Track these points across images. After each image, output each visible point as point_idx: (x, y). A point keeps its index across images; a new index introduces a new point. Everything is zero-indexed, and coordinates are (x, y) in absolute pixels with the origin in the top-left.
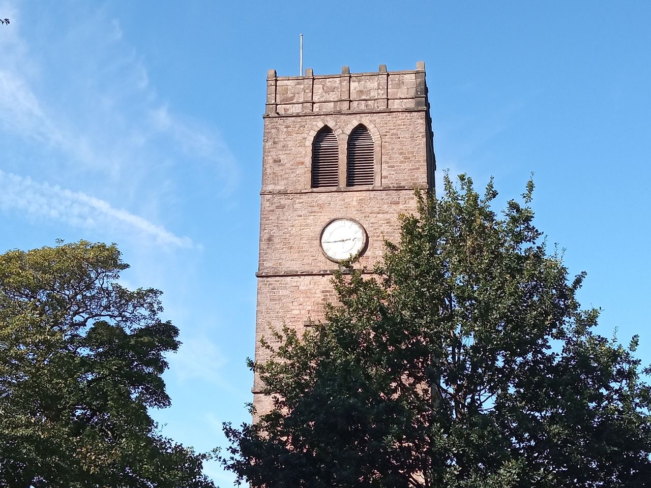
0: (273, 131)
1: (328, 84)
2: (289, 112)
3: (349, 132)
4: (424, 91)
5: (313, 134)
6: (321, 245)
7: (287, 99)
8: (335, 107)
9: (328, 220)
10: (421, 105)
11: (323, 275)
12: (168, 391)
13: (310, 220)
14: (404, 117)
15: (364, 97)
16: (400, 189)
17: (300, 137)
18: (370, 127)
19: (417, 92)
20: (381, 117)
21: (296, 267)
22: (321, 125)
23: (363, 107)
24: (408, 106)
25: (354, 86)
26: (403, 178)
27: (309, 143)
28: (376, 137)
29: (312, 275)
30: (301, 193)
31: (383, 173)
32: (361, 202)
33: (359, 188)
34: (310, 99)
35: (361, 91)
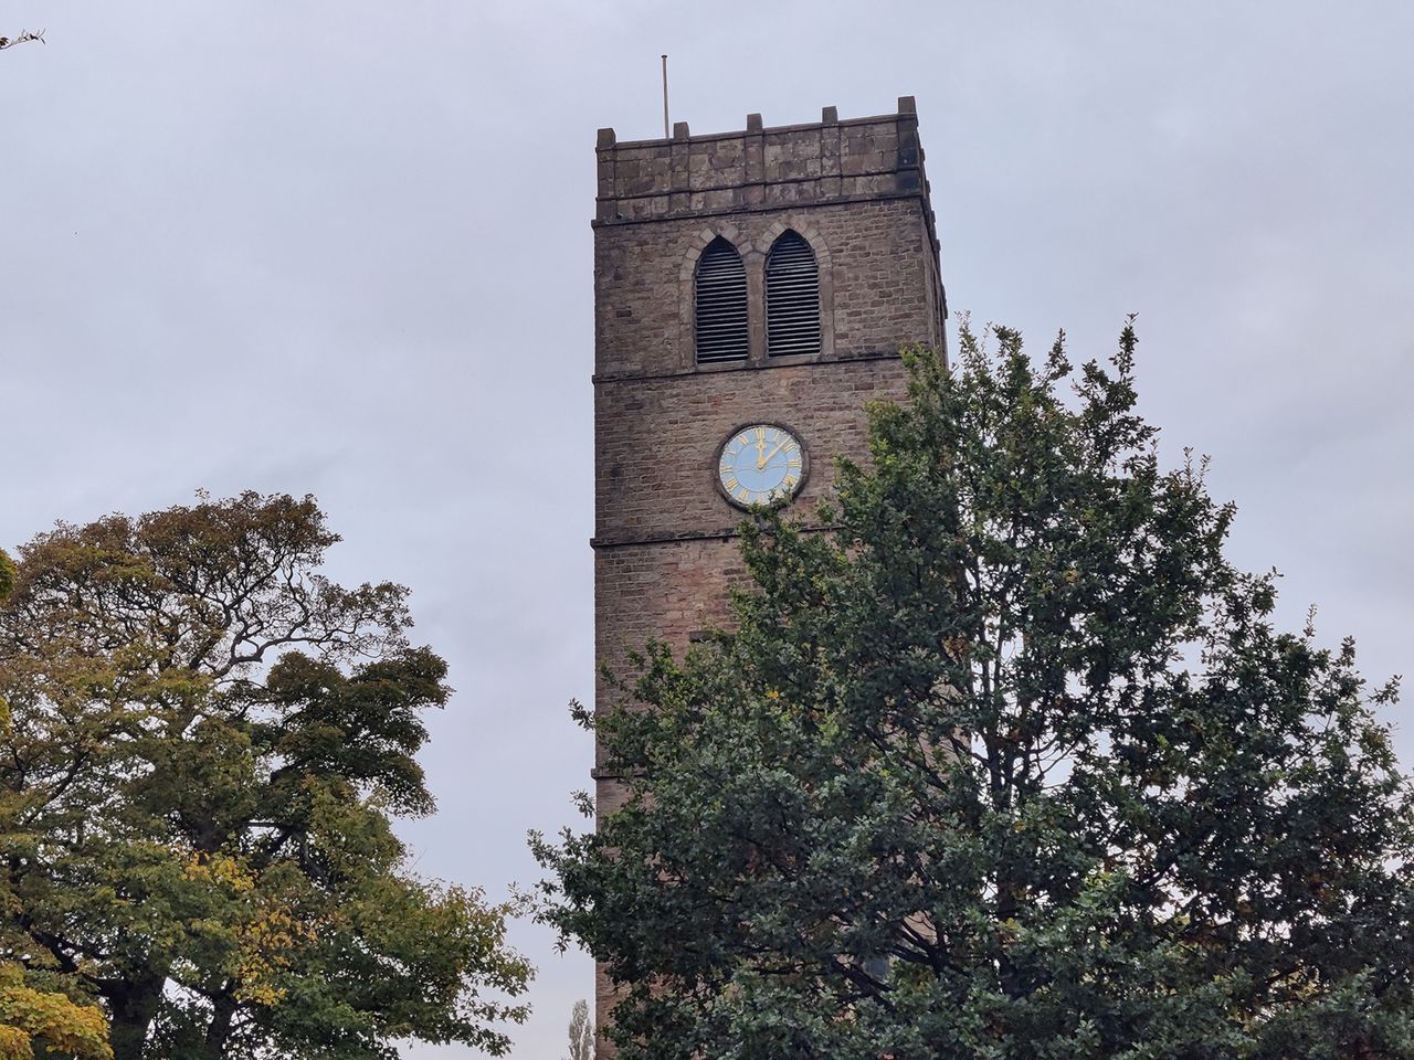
0: (614, 253)
1: (721, 153)
2: (645, 214)
3: (765, 248)
5: (694, 254)
6: (716, 480)
7: (638, 188)
8: (736, 198)
9: (732, 428)
10: (910, 186)
11: (725, 539)
12: (429, 784)
13: (695, 429)
14: (876, 213)
15: (793, 175)
16: (872, 358)
17: (667, 263)
18: (810, 236)
19: (900, 158)
20: (830, 214)
21: (670, 523)
22: (709, 236)
23: (792, 195)
24: (884, 189)
25: (772, 152)
26: (879, 336)
27: (686, 274)
28: (822, 255)
29: (702, 538)
30: (674, 377)
31: (839, 328)
32: (795, 388)
33: (792, 360)
34: (683, 185)
35: (788, 163)
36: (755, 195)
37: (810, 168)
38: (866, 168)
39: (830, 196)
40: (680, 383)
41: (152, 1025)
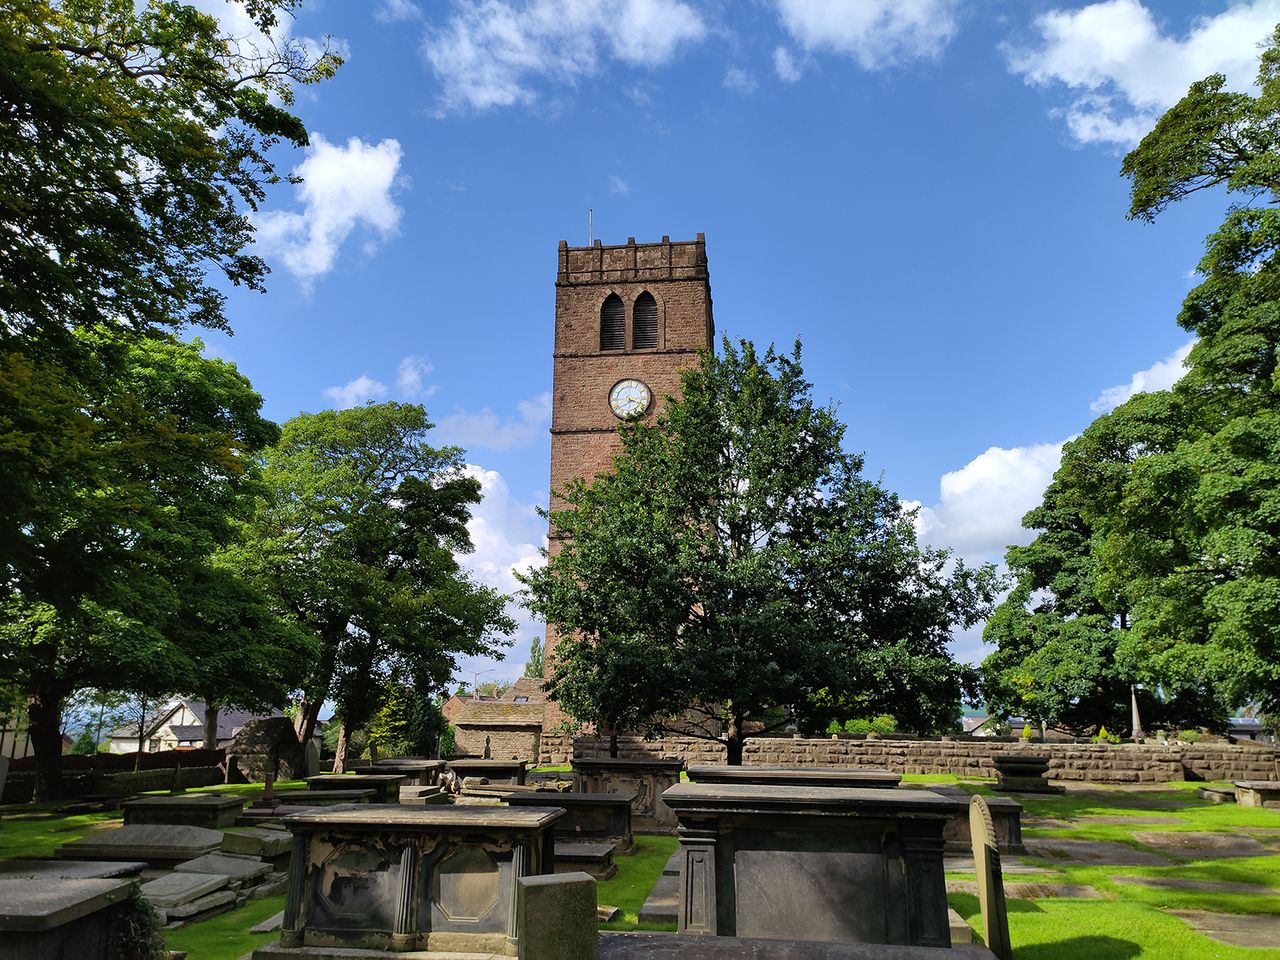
0: (564, 298)
1: (616, 254)
2: (580, 280)
3: (634, 299)
5: (602, 300)
6: (610, 404)
7: (576, 268)
8: (622, 275)
9: (616, 381)
10: (701, 274)
11: (612, 431)
12: (472, 539)
13: (600, 380)
14: (685, 285)
15: (648, 266)
16: (682, 351)
17: (590, 304)
18: (654, 294)
19: (697, 261)
20: (664, 285)
21: (587, 424)
22: (609, 292)
23: (647, 276)
24: (689, 275)
25: (639, 255)
26: (685, 342)
27: (598, 309)
28: (660, 303)
29: (601, 431)
30: (591, 356)
31: (667, 335)
32: (646, 364)
33: (644, 351)
34: (598, 268)
35: (646, 261)
36: (631, 274)
38: (682, 265)
39: (665, 276)
40: (593, 359)
41: (341, 644)
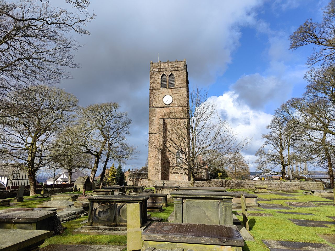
0: (152, 75)
1: (164, 64)
2: (155, 71)
3: (169, 75)
4: (186, 66)
5: (161, 76)
6: (163, 101)
7: (155, 68)
8: (166, 69)
9: (165, 95)
10: (185, 69)
11: (164, 108)
13: (161, 95)
14: (181, 72)
16: (181, 88)
17: (158, 77)
18: (174, 74)
19: (184, 66)
20: (176, 72)
21: (157, 106)
22: (163, 74)
24: (182, 69)
25: (170, 64)
26: (181, 86)
28: (175, 76)
29: (161, 107)
31: (177, 84)
32: (172, 91)
33: (171, 88)
34: (160, 68)
35: (172, 66)
36: (168, 69)
37: (174, 66)
38: (180, 67)
39: (176, 69)
40: (159, 90)
